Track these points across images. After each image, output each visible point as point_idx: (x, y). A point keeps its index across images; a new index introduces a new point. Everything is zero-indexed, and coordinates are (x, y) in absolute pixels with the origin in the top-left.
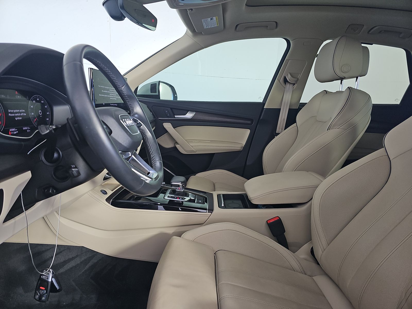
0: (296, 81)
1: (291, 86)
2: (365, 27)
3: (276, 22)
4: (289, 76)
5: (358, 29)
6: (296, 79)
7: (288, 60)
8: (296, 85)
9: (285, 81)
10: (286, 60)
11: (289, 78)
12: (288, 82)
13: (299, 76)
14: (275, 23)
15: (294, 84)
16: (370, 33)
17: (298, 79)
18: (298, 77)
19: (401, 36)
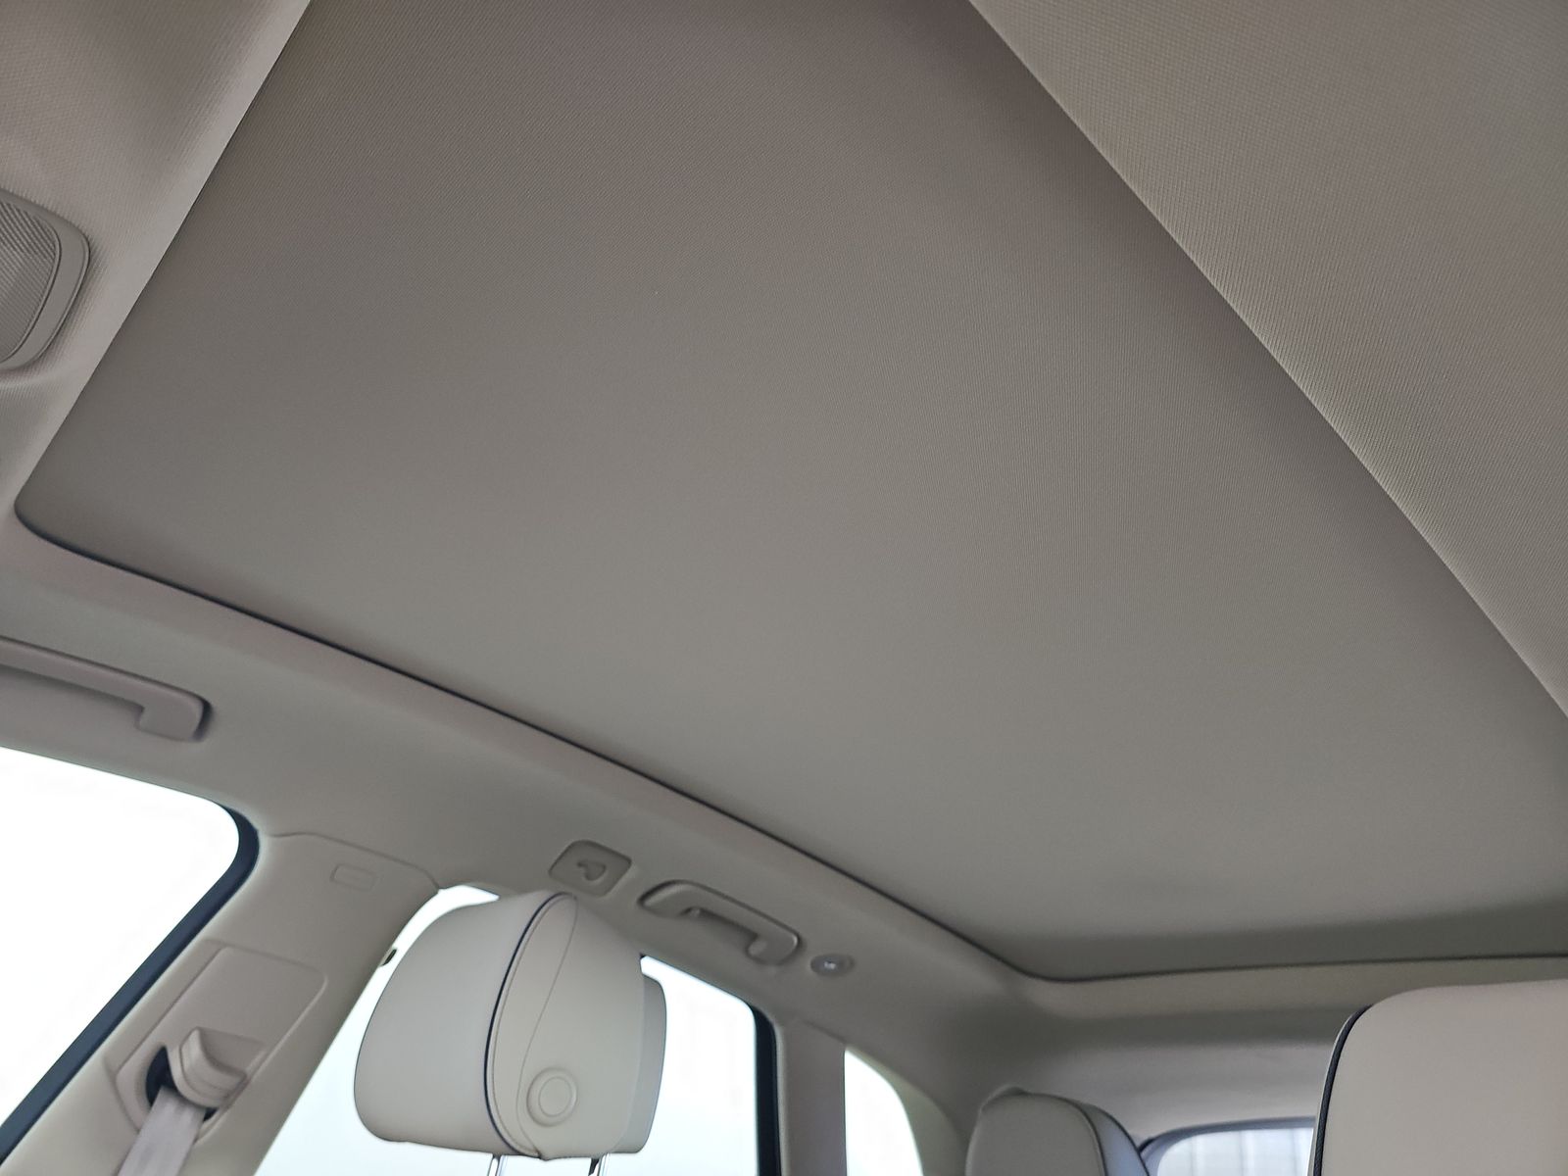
0: (229, 1098)
1: (188, 1117)
2: (631, 873)
3: (207, 707)
4: (194, 1049)
5: (603, 871)
6: (228, 1081)
7: (215, 944)
8: (218, 1121)
9: (158, 1078)
10: (207, 941)
11: (186, 1062)
12: (171, 1087)
13: (258, 1058)
14: (197, 710)
15: (209, 1113)
16: (651, 901)
17: (244, 1082)
18: (249, 1069)
19: (756, 949)
